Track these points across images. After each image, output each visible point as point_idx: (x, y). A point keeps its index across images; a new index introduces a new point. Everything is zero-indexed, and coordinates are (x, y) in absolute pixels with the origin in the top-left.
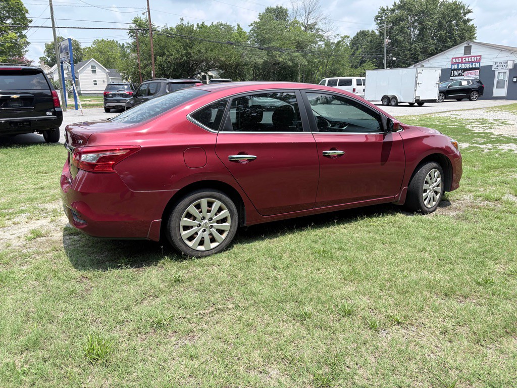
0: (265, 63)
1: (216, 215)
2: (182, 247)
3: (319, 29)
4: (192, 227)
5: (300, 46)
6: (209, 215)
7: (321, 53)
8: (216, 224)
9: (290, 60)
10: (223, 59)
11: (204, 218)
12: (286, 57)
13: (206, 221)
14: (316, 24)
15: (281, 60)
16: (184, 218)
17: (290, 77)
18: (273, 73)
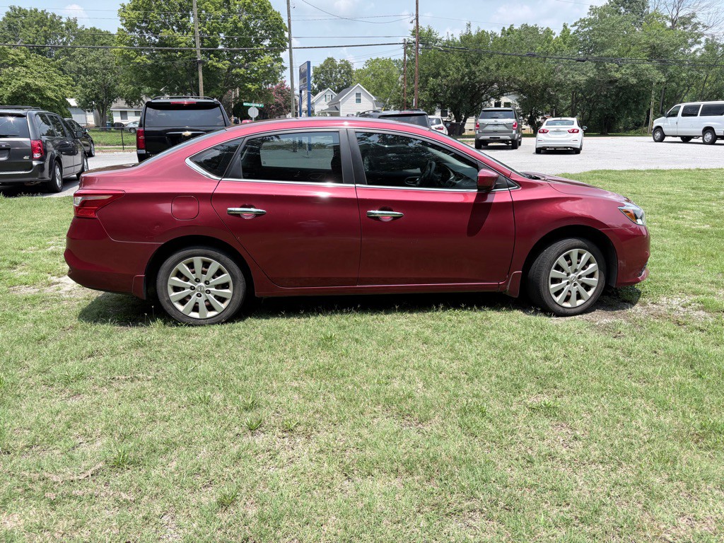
0: (591, 81)
1: (214, 277)
2: (171, 311)
3: (699, 23)
4: (184, 289)
5: (656, 53)
6: (204, 277)
7: (695, 64)
8: (214, 289)
9: (635, 75)
10: (523, 78)
11: (197, 280)
12: (628, 71)
13: (202, 284)
14: (693, 15)
15: (618, 75)
16: (172, 276)
17: (634, 102)
18: (606, 96)
